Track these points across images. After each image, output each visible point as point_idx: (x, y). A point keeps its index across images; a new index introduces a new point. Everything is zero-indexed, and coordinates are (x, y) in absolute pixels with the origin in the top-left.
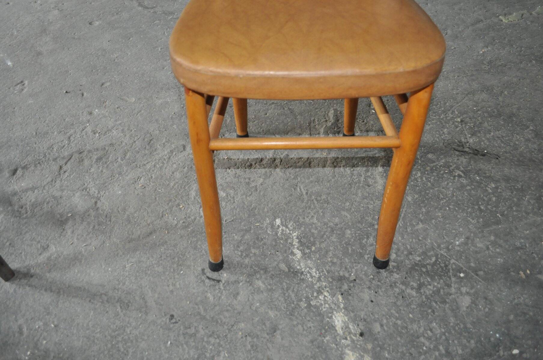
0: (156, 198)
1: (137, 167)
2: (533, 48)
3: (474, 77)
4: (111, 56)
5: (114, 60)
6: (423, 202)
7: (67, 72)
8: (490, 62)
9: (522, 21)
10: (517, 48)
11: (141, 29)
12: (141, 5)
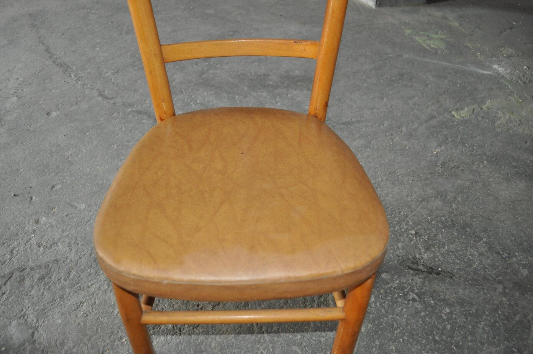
0: (97, 329)
1: (80, 289)
2: (484, 147)
3: (428, 182)
4: (66, 153)
5: (68, 158)
6: (376, 333)
7: (18, 170)
8: (443, 164)
9: (473, 116)
10: (469, 147)
11: (98, 123)
12: (101, 94)
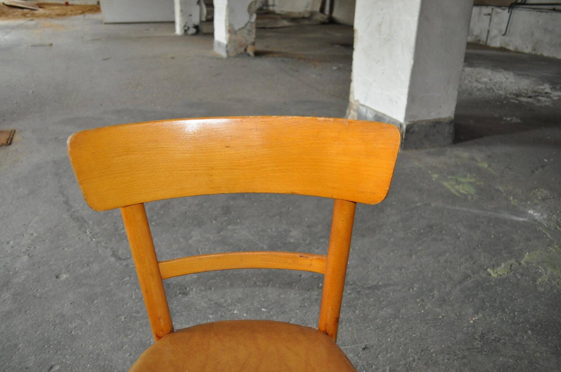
9: (511, 273)
11: (108, 288)
12: (114, 255)
